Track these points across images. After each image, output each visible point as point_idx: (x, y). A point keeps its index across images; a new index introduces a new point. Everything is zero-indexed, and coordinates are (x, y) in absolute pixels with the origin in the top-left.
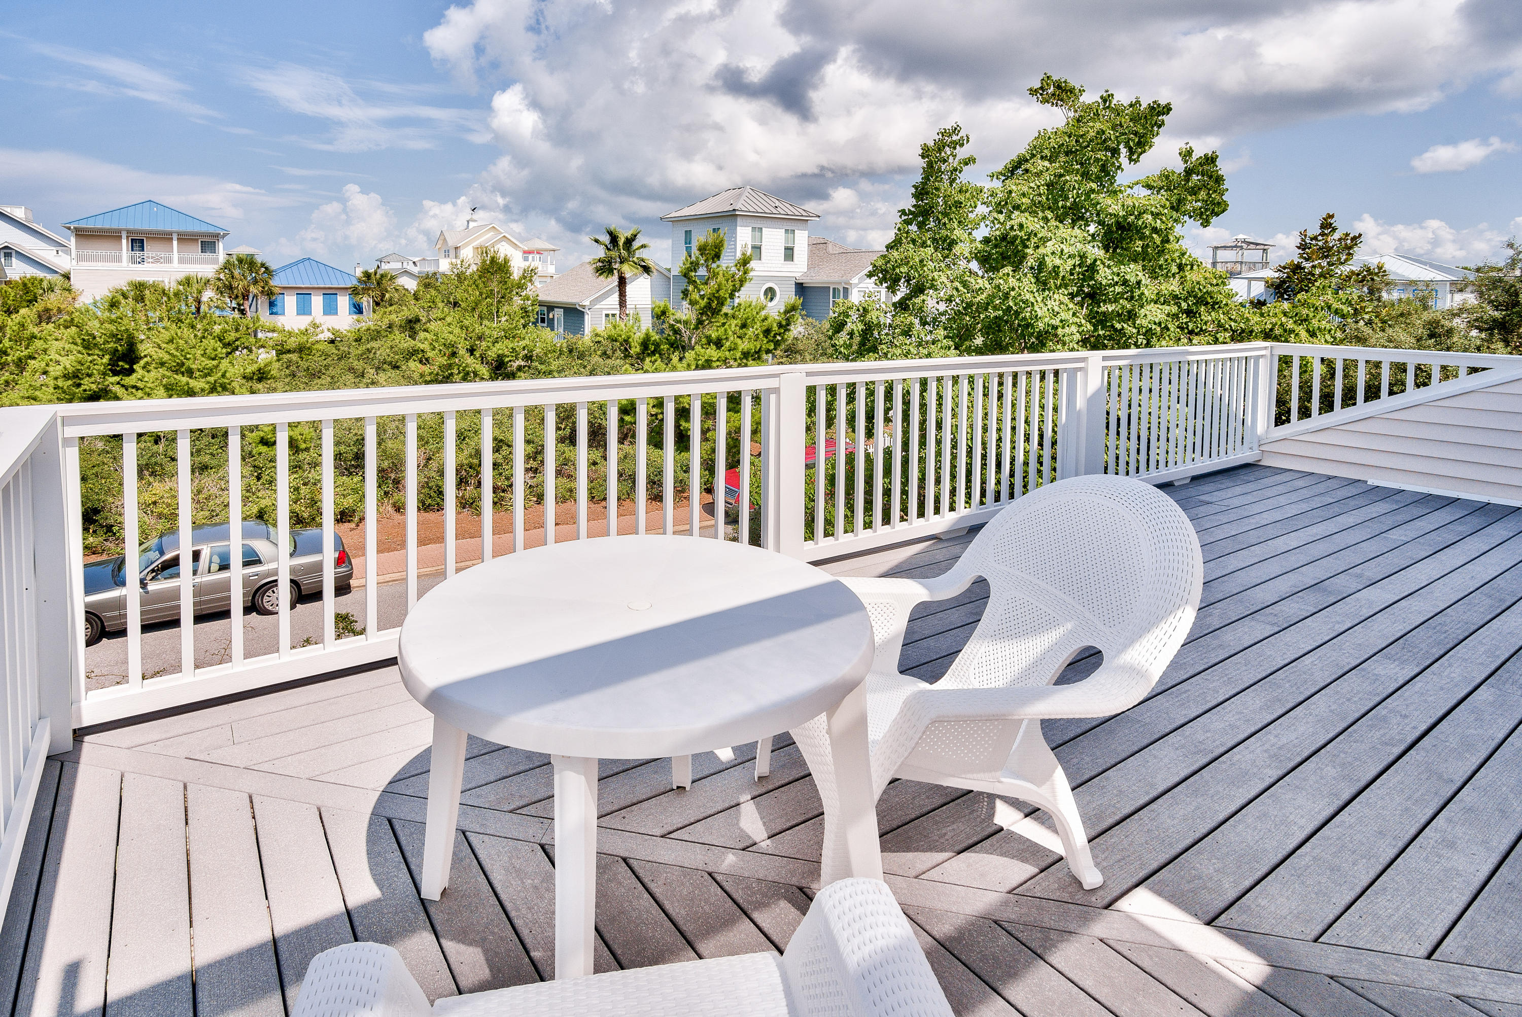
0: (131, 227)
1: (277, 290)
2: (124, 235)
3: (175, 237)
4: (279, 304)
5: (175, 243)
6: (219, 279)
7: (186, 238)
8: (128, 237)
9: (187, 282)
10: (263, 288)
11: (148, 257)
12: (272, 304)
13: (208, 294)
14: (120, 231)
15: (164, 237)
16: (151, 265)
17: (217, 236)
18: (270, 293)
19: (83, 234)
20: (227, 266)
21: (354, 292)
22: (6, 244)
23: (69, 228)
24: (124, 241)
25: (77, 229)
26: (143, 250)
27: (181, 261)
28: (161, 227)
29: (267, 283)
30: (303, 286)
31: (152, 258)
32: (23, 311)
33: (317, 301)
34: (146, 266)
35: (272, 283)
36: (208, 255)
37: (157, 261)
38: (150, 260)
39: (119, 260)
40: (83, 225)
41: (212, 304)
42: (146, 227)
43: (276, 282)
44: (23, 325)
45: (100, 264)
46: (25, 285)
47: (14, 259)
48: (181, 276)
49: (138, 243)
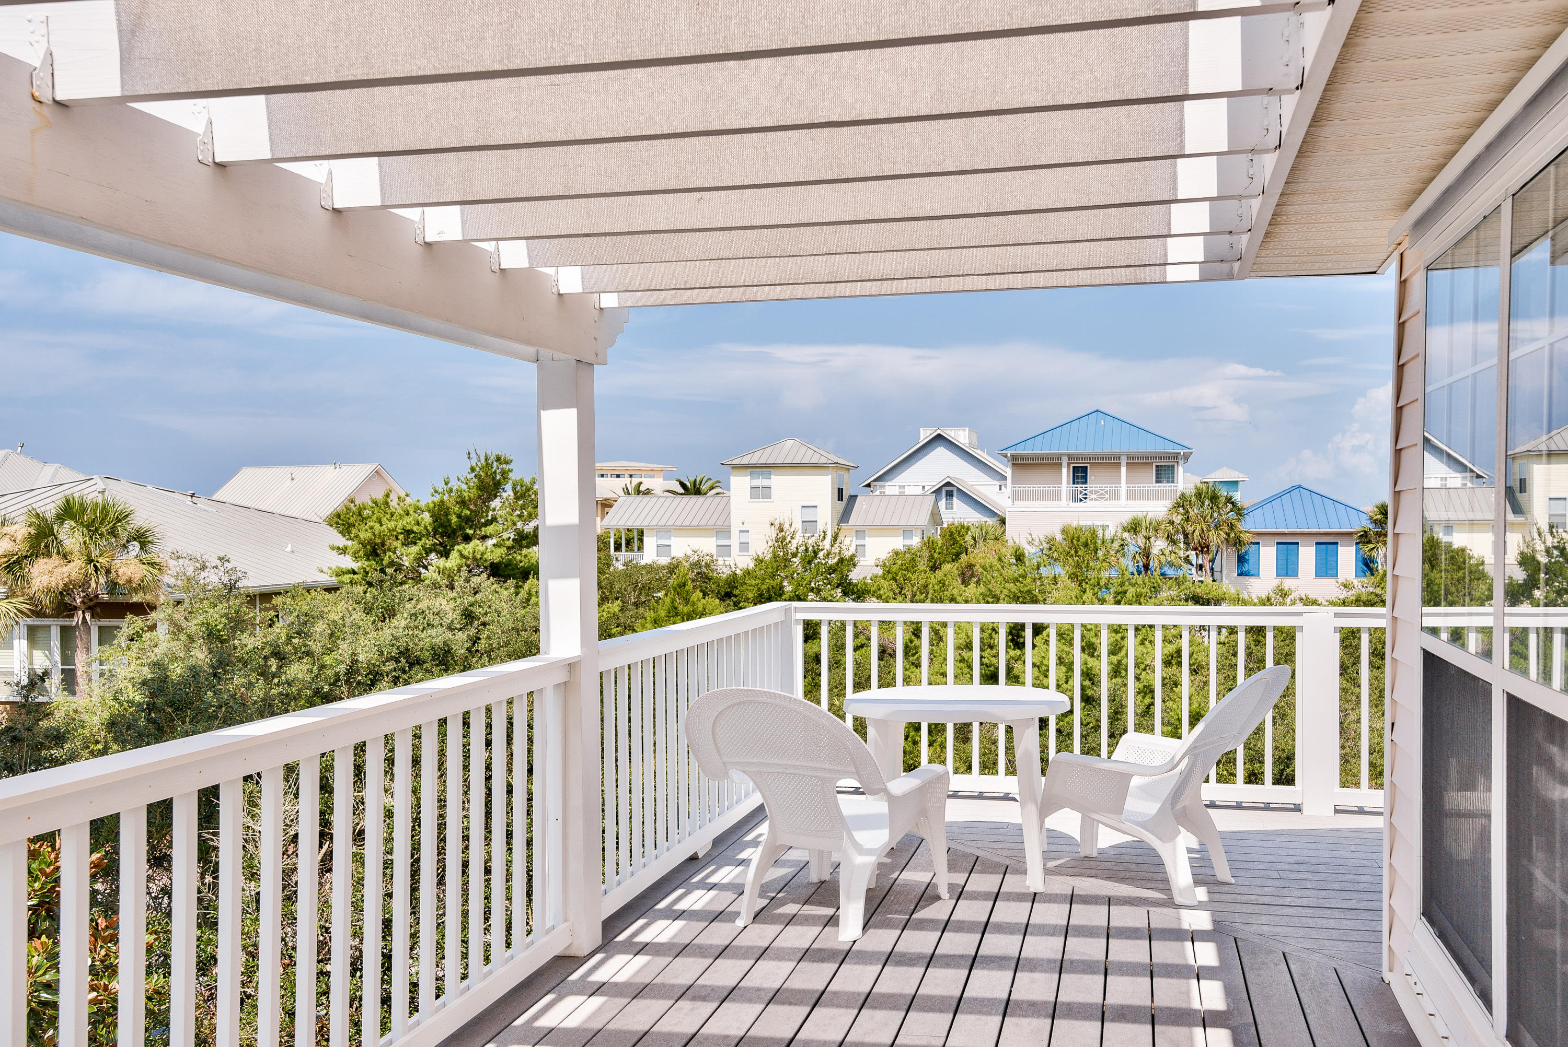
0: (1072, 450)
1: (1245, 537)
2: (1065, 461)
3: (1124, 461)
4: (1251, 558)
5: (1123, 469)
6: (1171, 523)
7: (1137, 462)
8: (1069, 464)
9: (1134, 527)
10: (1228, 534)
11: (1091, 492)
12: (1241, 559)
13: (1159, 545)
14: (1059, 457)
15: (1110, 462)
16: (1094, 503)
17: (1175, 456)
18: (1238, 542)
19: (1021, 463)
20: (1182, 503)
21: (1364, 538)
22: (948, 480)
23: (1006, 456)
24: (1064, 470)
25: (1014, 457)
26: (1086, 482)
27: (1131, 496)
28: (1107, 450)
29: (1232, 527)
30: (1286, 531)
31: (1096, 492)
32: (947, 567)
33: (1307, 554)
34: (1088, 505)
35: (1240, 527)
36: (1164, 486)
37: (1101, 497)
38: (1094, 496)
39: (1057, 497)
40: (1019, 451)
41: (1163, 558)
42: (1089, 450)
43: (1247, 526)
44: (944, 585)
45: (1037, 503)
46: (951, 534)
47: (955, 499)
48: (1126, 519)
49: (1080, 474)
